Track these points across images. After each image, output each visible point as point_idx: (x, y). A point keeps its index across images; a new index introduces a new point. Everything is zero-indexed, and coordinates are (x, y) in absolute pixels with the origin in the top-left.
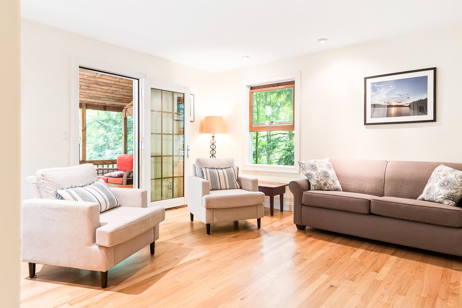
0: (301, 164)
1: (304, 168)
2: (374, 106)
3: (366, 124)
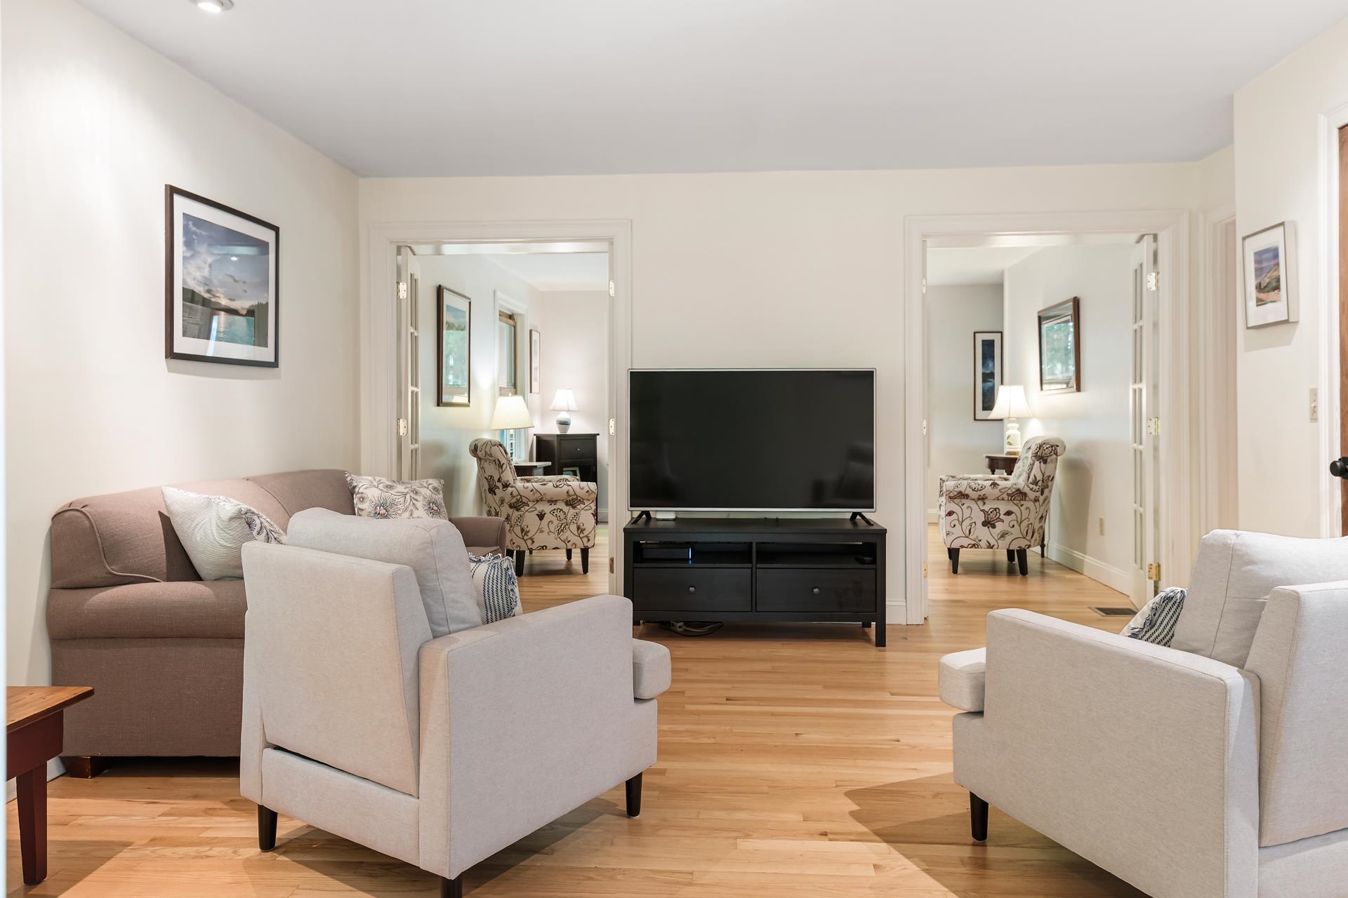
3: (171, 354)
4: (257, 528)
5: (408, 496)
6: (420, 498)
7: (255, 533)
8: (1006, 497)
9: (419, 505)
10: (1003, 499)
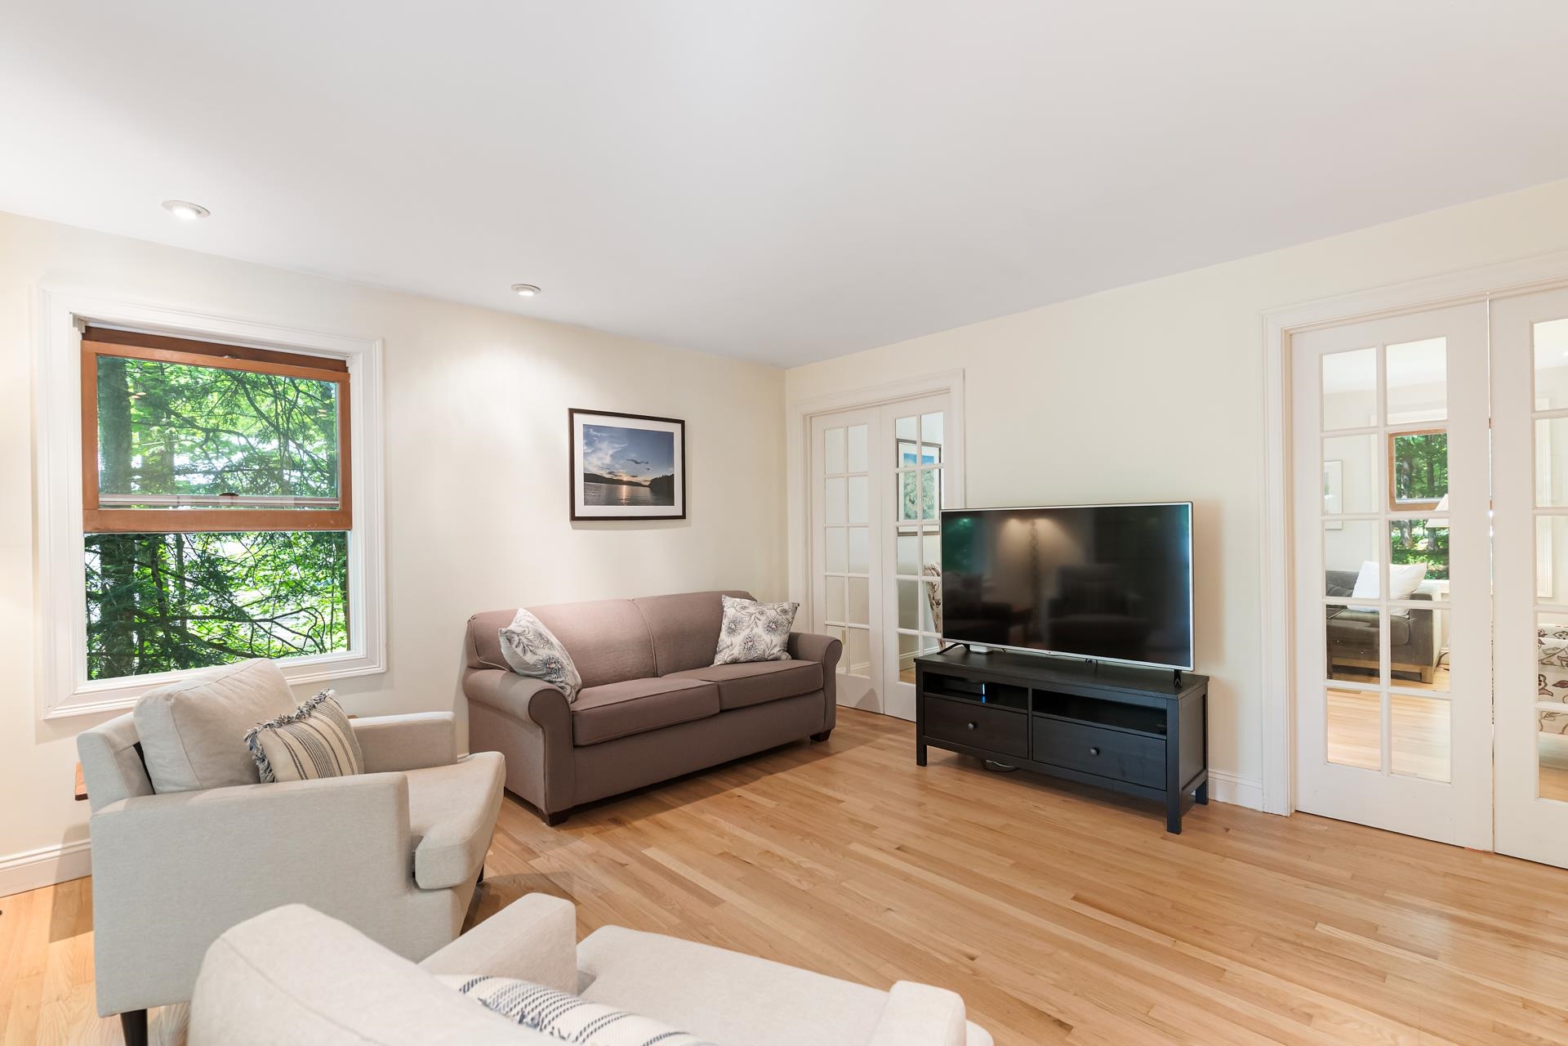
0: (515, 636)
1: (527, 645)
2: (589, 478)
3: (573, 518)
4: (516, 643)
5: (753, 617)
6: (763, 618)
7: (514, 646)
8: (1558, 662)
9: (760, 623)
10: (1552, 664)
